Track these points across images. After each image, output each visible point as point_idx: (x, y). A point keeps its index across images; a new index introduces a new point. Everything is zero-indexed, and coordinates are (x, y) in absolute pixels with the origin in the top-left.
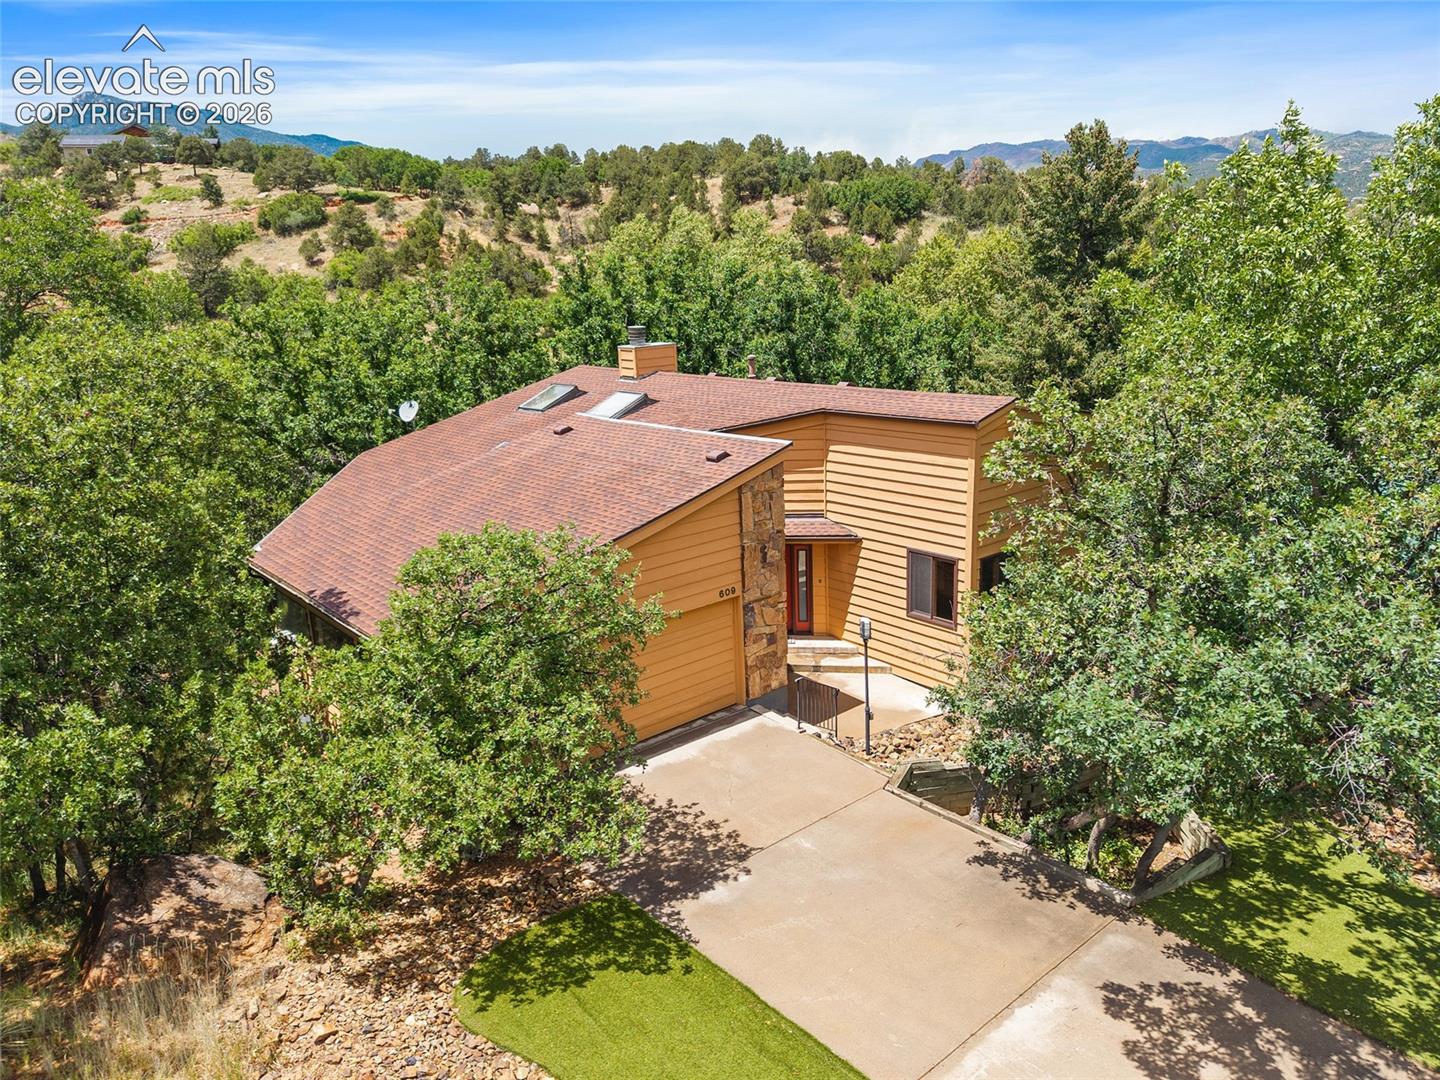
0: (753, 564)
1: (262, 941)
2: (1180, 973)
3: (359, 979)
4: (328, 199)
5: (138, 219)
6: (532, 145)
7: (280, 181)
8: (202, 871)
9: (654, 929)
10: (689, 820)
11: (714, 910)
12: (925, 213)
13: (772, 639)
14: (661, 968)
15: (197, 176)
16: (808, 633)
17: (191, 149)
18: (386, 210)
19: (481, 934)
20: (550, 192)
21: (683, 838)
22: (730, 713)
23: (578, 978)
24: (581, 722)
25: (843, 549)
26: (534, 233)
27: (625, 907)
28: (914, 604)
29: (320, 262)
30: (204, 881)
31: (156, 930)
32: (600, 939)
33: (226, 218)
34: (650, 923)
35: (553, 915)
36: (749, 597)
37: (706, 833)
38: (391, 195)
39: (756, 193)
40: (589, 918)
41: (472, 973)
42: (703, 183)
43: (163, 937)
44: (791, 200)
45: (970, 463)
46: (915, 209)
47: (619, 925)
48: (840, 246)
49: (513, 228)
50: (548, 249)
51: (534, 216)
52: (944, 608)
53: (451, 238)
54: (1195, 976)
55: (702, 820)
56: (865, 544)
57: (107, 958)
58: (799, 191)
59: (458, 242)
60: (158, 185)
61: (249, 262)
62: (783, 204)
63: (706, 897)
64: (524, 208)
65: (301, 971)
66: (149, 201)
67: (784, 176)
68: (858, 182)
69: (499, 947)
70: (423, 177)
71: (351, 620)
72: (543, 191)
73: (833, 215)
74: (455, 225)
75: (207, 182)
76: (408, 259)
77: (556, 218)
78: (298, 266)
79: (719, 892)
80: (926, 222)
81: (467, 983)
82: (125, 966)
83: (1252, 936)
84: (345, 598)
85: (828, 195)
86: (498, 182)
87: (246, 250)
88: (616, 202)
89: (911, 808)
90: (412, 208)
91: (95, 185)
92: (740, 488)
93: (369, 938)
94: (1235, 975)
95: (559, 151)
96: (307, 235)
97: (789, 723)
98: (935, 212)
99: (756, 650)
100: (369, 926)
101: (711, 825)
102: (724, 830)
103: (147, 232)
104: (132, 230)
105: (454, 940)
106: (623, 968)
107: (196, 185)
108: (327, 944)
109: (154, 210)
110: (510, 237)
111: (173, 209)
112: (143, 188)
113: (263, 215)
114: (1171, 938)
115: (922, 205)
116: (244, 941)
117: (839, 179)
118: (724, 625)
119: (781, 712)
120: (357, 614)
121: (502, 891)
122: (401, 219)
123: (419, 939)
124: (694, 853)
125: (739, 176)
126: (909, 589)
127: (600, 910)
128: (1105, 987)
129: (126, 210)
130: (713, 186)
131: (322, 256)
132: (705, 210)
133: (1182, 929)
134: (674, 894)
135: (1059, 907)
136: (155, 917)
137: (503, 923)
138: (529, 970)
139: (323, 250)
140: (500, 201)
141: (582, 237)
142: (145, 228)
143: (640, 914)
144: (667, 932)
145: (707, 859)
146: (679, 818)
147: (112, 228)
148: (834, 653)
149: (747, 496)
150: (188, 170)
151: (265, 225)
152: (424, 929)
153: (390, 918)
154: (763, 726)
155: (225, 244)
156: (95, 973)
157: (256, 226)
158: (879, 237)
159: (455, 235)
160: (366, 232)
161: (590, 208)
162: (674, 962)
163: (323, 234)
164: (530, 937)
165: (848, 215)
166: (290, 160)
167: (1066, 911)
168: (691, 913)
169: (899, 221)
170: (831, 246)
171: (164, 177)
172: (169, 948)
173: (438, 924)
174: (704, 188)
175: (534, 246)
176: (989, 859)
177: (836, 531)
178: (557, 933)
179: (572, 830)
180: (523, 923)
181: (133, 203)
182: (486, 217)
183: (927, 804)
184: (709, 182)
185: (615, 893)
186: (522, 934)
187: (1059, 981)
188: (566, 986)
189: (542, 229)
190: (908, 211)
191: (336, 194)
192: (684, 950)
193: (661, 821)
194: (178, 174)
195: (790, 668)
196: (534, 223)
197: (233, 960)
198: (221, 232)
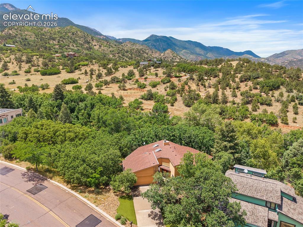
11: (136, 198)
18: (179, 80)
19: (122, 195)
20: (211, 74)
29: (166, 90)
30: (110, 187)
33: (157, 80)
39: (245, 80)
40: (129, 196)
44: (252, 82)
49: (200, 83)
50: (206, 87)
53: (188, 85)
61: (158, 89)
66: (148, 75)
73: (259, 87)
74: (190, 83)
77: (210, 79)
78: (163, 91)
81: (120, 197)
85: (258, 83)
87: (158, 86)
90: (184, 79)
92: (154, 167)
103: (147, 81)
106: (128, 199)
108: (114, 192)
111: (151, 77)
112: (148, 72)
123: (119, 194)
125: (243, 77)
129: (145, 77)
136: (107, 188)
139: (168, 88)
143: (132, 197)
147: (142, 80)
151: (162, 82)
158: (265, 93)
161: (217, 78)
162: (131, 200)
163: (169, 84)
164: (125, 196)
170: (252, 96)
175: (203, 86)
177: (169, 170)
182: (196, 81)
188: (124, 199)
191: (174, 76)
194: (154, 70)
197: (110, 192)
198: (156, 83)
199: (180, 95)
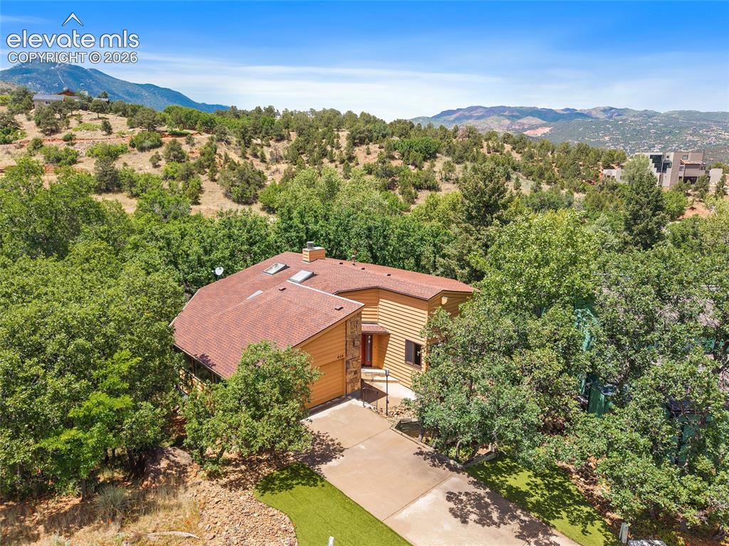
0: (350, 346)
1: (194, 475)
2: (472, 489)
3: (224, 486)
4: (162, 134)
5: (71, 139)
6: (258, 106)
7: (141, 124)
8: (172, 452)
9: (313, 473)
10: (325, 438)
11: (331, 468)
12: (438, 155)
13: (356, 373)
14: (315, 485)
15: (99, 118)
16: (370, 366)
17: (97, 106)
18: (190, 142)
19: (259, 474)
20: (267, 133)
21: (322, 444)
22: (340, 399)
23: (290, 487)
24: (293, 409)
25: (383, 337)
26: (259, 154)
27: (303, 466)
28: (407, 359)
29: (159, 166)
30: (173, 455)
31: (163, 470)
32: (296, 476)
33: (114, 141)
34: (311, 471)
35: (281, 468)
36: (348, 358)
37: (330, 443)
38: (192, 132)
39: (362, 142)
40: (292, 469)
41: (258, 485)
42: (338, 134)
43: (164, 473)
44: (378, 146)
45: (426, 312)
46: (433, 153)
47: (302, 472)
48: (399, 170)
49: (249, 151)
50: (265, 162)
51: (259, 145)
52: (417, 361)
53: (220, 156)
54: (476, 490)
55: (329, 438)
56: (391, 336)
57: (149, 478)
58: (382, 142)
59: (223, 158)
60: (81, 122)
61: (125, 164)
62: (374, 147)
63: (329, 464)
64: (255, 141)
65: (207, 484)
66: (76, 130)
67: (375, 134)
68: (408, 140)
69: (265, 478)
70: (207, 123)
71: (213, 367)
72: (263, 132)
73: (396, 154)
74: (222, 149)
75: (105, 123)
76: (201, 167)
77: (269, 146)
78: (148, 168)
79: (334, 463)
80: (437, 160)
81: (256, 488)
82: (155, 480)
83: (498, 479)
84: (209, 358)
85: (394, 145)
86: (243, 130)
87: (124, 158)
88: (297, 141)
89: (398, 435)
90: (202, 139)
91: (51, 121)
92: (346, 321)
93: (226, 474)
94: (488, 490)
95: (270, 110)
96: (153, 152)
97: (360, 403)
98: (443, 154)
99: (350, 376)
100: (224, 471)
101: (332, 440)
102: (336, 442)
103: (76, 146)
104: (68, 144)
105: (251, 475)
106: (303, 484)
107: (100, 123)
108: (213, 476)
109: (79, 135)
110: (247, 156)
111: (88, 134)
112: (73, 123)
113: (132, 141)
114: (472, 479)
115: (437, 151)
116: (189, 474)
117: (400, 136)
118: (339, 368)
119: (358, 399)
120: (215, 365)
121: (264, 461)
122: (197, 146)
123: (240, 475)
124: (326, 449)
125: (355, 133)
126: (406, 353)
127: (295, 467)
128: (448, 493)
129: (65, 134)
130: (343, 136)
131: (160, 163)
132: (338, 148)
133: (475, 476)
134: (319, 463)
135: (440, 470)
136: (162, 466)
137: (266, 471)
138: (275, 485)
139: (160, 160)
140: (244, 138)
141: (281, 157)
142: (75, 144)
143: (308, 469)
144: (317, 474)
145: (330, 451)
146: (321, 437)
147: (58, 143)
148: (379, 375)
149: (349, 323)
150: (95, 115)
151: (133, 146)
152: (241, 471)
153: (230, 468)
154: (351, 404)
155: (113, 154)
156: (145, 483)
157: (128, 145)
158: (416, 166)
159: (223, 154)
160: (181, 153)
161: (285, 142)
162: (319, 483)
163: (161, 151)
164: (274, 475)
165: (403, 155)
166: (145, 115)
167: (443, 470)
168: (324, 468)
169: (425, 159)
170: (394, 171)
171: (84, 117)
172: (166, 475)
173: (245, 470)
174: (338, 137)
175: (259, 160)
176: (421, 453)
177: (381, 330)
178: (283, 474)
179: (290, 442)
180: (272, 471)
181: (69, 130)
182: (236, 145)
183: (403, 434)
184: (340, 134)
185: (300, 462)
186: (272, 474)
187: (435, 491)
188: (287, 490)
189: (263, 153)
190: (430, 155)
191: (166, 131)
192: (322, 480)
193: (316, 438)
194: (91, 117)
195: (362, 380)
196: (258, 148)
197: (187, 480)
198: (112, 149)
199: (207, 177)
